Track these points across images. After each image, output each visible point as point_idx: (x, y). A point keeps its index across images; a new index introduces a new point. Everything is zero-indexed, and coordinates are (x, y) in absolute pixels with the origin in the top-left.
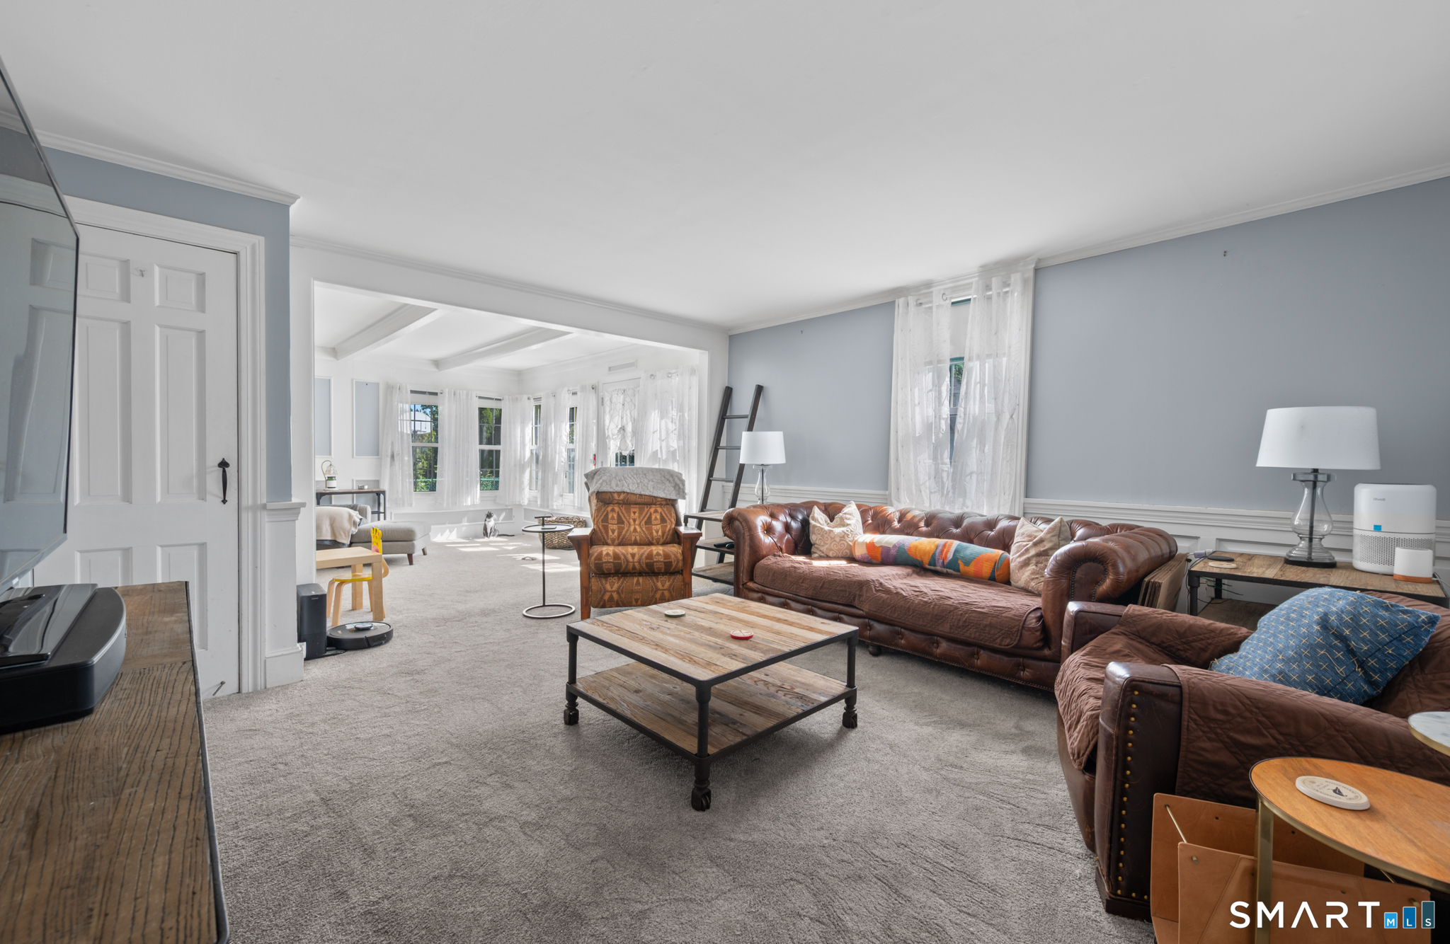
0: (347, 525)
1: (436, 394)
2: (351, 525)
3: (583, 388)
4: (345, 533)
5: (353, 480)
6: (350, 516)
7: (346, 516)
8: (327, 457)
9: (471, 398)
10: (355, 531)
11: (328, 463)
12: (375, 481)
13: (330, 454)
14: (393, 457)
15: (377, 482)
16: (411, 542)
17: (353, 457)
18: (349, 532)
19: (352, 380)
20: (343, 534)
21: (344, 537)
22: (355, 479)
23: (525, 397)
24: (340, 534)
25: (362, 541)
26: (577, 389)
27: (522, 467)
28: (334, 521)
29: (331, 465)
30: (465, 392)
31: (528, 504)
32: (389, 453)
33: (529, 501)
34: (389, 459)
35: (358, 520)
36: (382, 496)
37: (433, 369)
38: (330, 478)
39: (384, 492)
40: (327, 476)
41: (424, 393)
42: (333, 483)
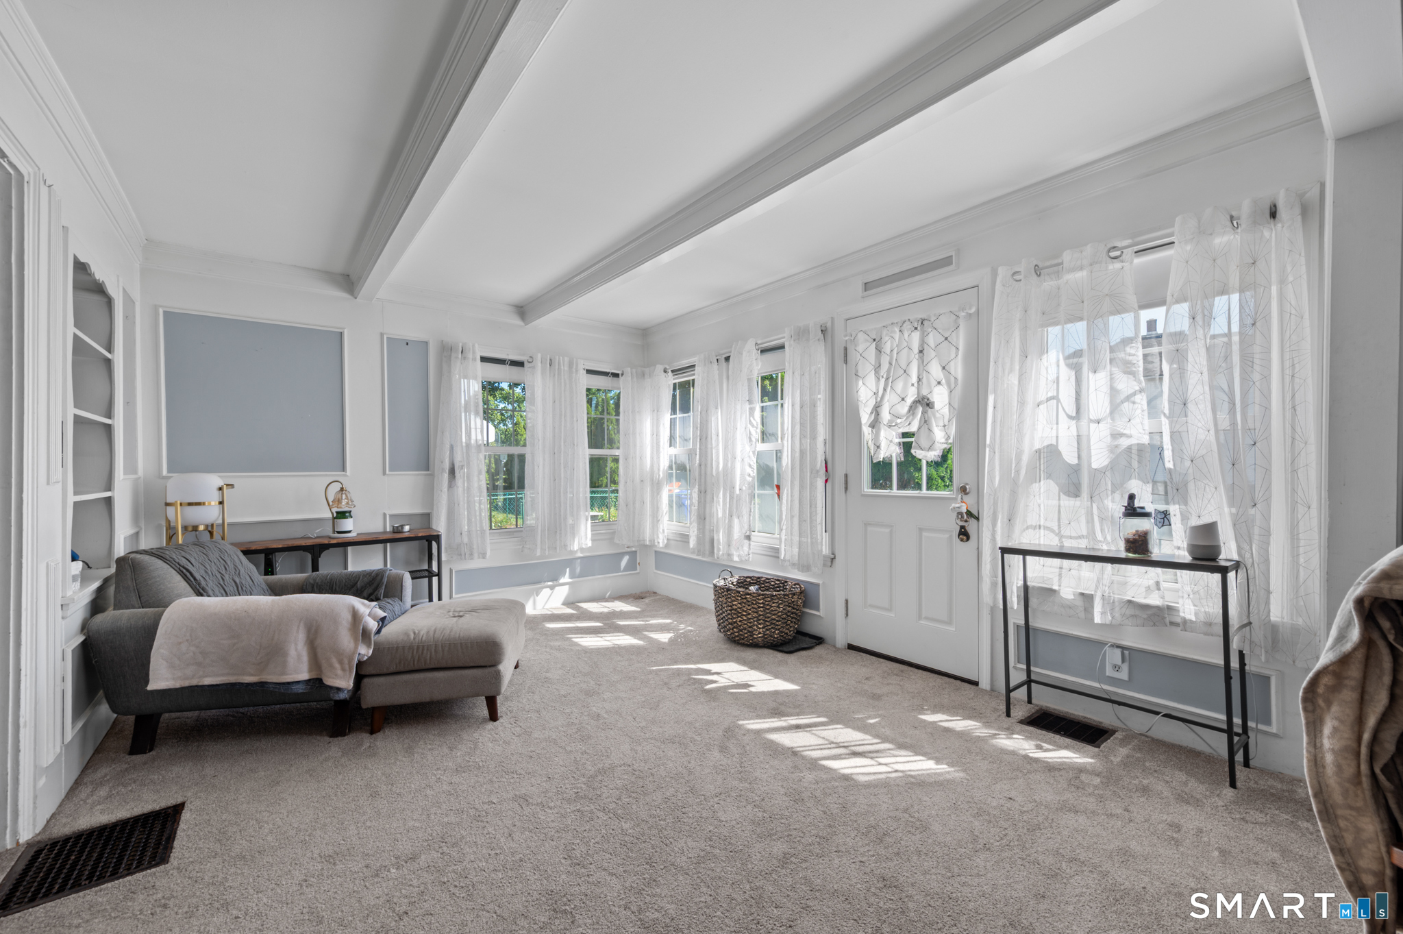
0: (346, 640)
1: (520, 364)
2: (356, 640)
3: (801, 334)
4: (341, 662)
5: (385, 515)
6: (356, 616)
7: (346, 617)
8: (336, 475)
9: (577, 371)
10: (365, 651)
11: (337, 487)
12: (422, 515)
13: (344, 469)
14: (452, 472)
15: (427, 517)
16: (492, 669)
17: (384, 473)
18: (351, 660)
19: (382, 335)
20: (337, 666)
21: (340, 672)
22: (388, 512)
23: (660, 368)
24: (331, 666)
25: (385, 671)
26: (784, 337)
27: (657, 486)
28: (316, 632)
29: (342, 489)
30: (567, 359)
31: (667, 546)
32: (447, 465)
33: (668, 539)
34: (446, 476)
35: (373, 625)
36: (434, 544)
37: (517, 321)
38: (342, 515)
39: (437, 538)
40: (335, 510)
41: (501, 362)
42: (348, 524)
